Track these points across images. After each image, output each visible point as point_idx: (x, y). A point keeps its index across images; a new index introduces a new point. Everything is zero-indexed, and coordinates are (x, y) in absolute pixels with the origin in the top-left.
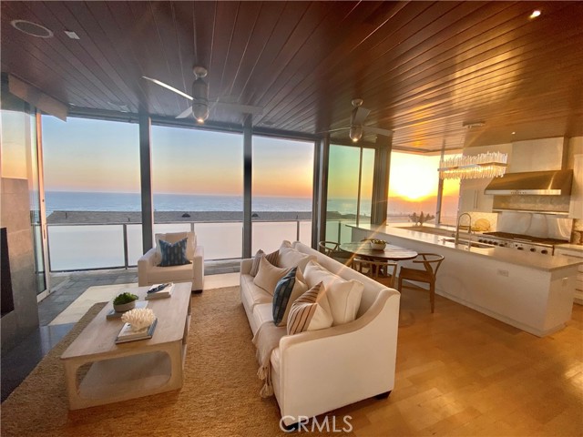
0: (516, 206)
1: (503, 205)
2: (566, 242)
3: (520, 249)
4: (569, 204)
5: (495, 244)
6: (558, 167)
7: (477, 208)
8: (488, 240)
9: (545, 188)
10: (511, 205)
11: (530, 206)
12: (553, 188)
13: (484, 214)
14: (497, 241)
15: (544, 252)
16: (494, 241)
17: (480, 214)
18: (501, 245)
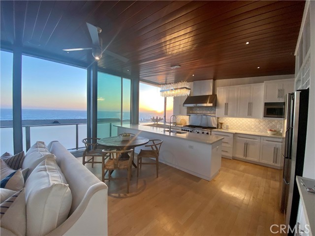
0: (196, 112)
1: (191, 112)
2: (215, 128)
3: (198, 133)
4: (215, 110)
5: (188, 131)
6: (211, 93)
7: (181, 113)
8: (185, 129)
9: (206, 103)
10: (194, 112)
11: (201, 112)
12: (209, 103)
13: (184, 116)
14: (189, 129)
15: (207, 133)
16: (188, 129)
17: (182, 116)
18: (191, 132)
